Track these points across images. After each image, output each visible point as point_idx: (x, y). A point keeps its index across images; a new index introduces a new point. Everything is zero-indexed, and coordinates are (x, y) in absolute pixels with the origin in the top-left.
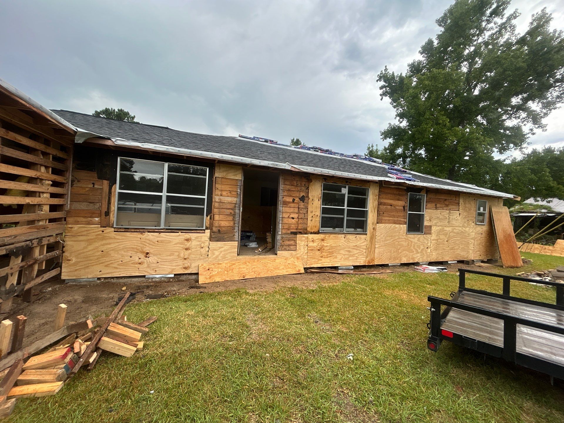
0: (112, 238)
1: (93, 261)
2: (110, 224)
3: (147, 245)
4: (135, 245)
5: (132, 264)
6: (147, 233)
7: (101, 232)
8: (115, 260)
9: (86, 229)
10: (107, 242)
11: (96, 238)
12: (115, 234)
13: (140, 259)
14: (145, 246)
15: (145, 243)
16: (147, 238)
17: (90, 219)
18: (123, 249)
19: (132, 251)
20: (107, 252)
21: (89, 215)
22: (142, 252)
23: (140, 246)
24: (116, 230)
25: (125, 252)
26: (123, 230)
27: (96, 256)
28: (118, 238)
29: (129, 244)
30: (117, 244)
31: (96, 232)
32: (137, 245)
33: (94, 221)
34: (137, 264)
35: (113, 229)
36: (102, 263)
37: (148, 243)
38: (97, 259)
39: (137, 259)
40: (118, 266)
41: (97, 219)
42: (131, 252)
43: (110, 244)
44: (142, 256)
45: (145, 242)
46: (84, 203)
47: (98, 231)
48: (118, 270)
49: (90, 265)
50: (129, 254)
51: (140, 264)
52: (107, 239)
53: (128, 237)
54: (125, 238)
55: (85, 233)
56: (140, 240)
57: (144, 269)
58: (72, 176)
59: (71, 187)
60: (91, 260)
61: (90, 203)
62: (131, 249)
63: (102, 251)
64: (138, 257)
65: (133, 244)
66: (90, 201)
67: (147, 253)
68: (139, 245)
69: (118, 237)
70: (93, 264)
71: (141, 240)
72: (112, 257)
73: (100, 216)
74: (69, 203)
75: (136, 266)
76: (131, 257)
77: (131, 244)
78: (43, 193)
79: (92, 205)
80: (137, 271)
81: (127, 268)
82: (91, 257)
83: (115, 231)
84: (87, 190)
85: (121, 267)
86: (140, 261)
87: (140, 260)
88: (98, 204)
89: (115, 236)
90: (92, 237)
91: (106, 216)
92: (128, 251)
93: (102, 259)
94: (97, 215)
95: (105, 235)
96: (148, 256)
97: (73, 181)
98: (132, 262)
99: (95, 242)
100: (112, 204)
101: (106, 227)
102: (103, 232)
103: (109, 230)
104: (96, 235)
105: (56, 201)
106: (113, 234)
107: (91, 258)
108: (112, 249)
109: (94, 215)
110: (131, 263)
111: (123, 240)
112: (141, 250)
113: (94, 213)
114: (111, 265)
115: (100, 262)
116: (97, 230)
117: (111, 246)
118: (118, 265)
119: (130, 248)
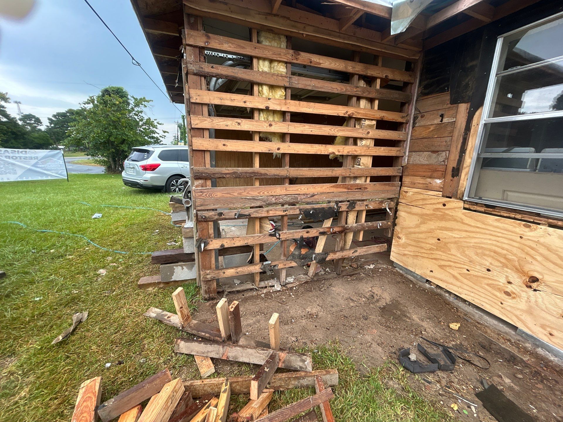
0: (457, 221)
1: (423, 251)
2: (459, 192)
3: (539, 258)
4: (503, 249)
5: (488, 285)
6: (543, 227)
7: (441, 206)
8: (455, 262)
9: (422, 197)
10: (448, 224)
11: (433, 215)
12: (463, 214)
13: (509, 283)
14: (529, 259)
15: (532, 252)
16: (542, 240)
17: (429, 180)
18: (474, 247)
19: (493, 257)
20: (446, 244)
21: (429, 174)
22: (520, 271)
23: (515, 255)
24: (467, 206)
25: (477, 254)
26: (483, 209)
27: (429, 244)
28: (467, 222)
29: (489, 242)
30: (464, 234)
31: (434, 204)
32: (507, 250)
33: (434, 184)
34: (499, 290)
35: (461, 204)
36: (435, 259)
37: (541, 255)
38: (430, 250)
39: (503, 280)
40: (459, 276)
41: (438, 181)
42: (490, 260)
43: (451, 230)
44: (518, 280)
45: (533, 249)
46: (425, 153)
47: (438, 203)
48: (458, 284)
49: (420, 254)
50: (487, 263)
51: (507, 294)
52: (449, 220)
53: (491, 225)
54: (483, 226)
55: (421, 203)
56: (519, 239)
57: (518, 313)
58: (416, 109)
59: (413, 128)
60: (422, 248)
61: (434, 152)
62: (492, 254)
63: (439, 240)
64: (507, 277)
65: (498, 244)
66: (433, 149)
67: (535, 280)
68: (515, 250)
69: (467, 220)
70: (423, 255)
71: (522, 241)
72: (452, 255)
73: (443, 176)
74: (407, 154)
75: (498, 294)
76: (489, 270)
77: (494, 243)
78: (361, 139)
79: (434, 155)
80: (497, 307)
81: (476, 287)
82: (423, 242)
83: (465, 208)
84: (431, 129)
85: (465, 281)
86: (509, 289)
87: (509, 286)
88: (444, 153)
89: (464, 217)
90: (428, 212)
91: (453, 176)
92: (485, 255)
93: (437, 252)
94: (440, 173)
95: (447, 212)
96: (534, 285)
97: (415, 118)
98: (490, 282)
99: (430, 220)
100: (467, 152)
101: (450, 198)
102: (444, 205)
103: (455, 204)
104: (435, 210)
105: (383, 151)
106: (461, 214)
107: (423, 245)
108: (453, 240)
109: (435, 174)
110: (486, 281)
111: (478, 230)
112: (517, 264)
113: (436, 170)
114: (448, 269)
115: (433, 256)
116: (435, 201)
117: (454, 235)
118: (460, 274)
119: (490, 250)
